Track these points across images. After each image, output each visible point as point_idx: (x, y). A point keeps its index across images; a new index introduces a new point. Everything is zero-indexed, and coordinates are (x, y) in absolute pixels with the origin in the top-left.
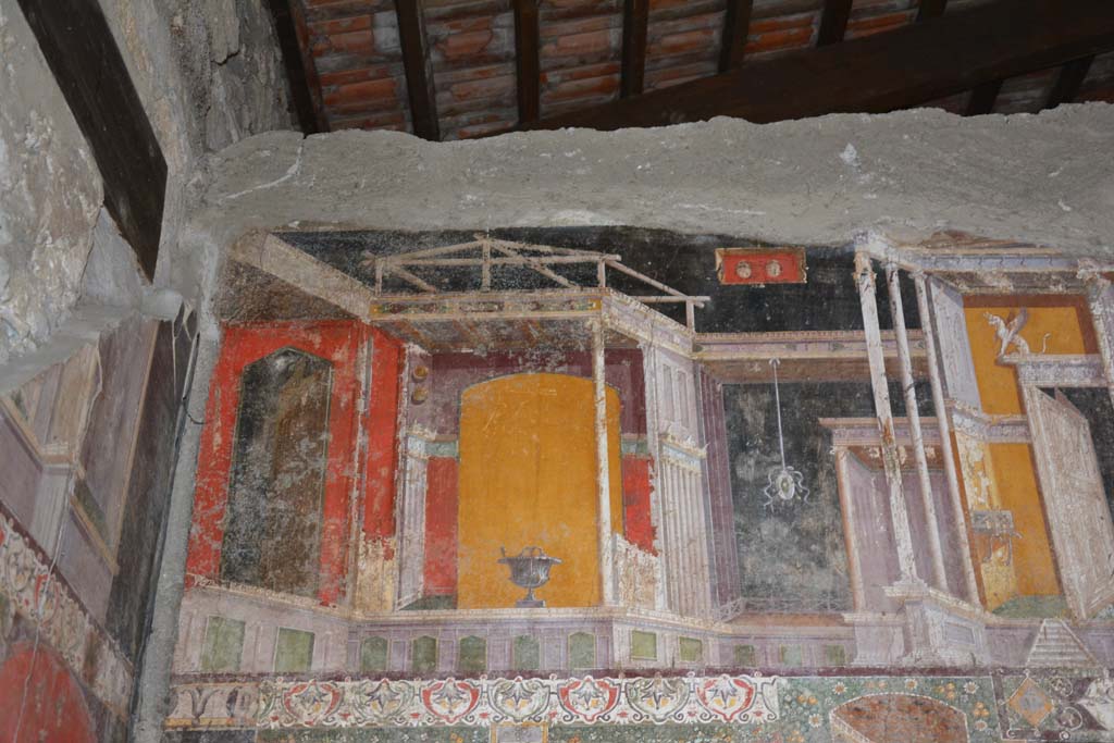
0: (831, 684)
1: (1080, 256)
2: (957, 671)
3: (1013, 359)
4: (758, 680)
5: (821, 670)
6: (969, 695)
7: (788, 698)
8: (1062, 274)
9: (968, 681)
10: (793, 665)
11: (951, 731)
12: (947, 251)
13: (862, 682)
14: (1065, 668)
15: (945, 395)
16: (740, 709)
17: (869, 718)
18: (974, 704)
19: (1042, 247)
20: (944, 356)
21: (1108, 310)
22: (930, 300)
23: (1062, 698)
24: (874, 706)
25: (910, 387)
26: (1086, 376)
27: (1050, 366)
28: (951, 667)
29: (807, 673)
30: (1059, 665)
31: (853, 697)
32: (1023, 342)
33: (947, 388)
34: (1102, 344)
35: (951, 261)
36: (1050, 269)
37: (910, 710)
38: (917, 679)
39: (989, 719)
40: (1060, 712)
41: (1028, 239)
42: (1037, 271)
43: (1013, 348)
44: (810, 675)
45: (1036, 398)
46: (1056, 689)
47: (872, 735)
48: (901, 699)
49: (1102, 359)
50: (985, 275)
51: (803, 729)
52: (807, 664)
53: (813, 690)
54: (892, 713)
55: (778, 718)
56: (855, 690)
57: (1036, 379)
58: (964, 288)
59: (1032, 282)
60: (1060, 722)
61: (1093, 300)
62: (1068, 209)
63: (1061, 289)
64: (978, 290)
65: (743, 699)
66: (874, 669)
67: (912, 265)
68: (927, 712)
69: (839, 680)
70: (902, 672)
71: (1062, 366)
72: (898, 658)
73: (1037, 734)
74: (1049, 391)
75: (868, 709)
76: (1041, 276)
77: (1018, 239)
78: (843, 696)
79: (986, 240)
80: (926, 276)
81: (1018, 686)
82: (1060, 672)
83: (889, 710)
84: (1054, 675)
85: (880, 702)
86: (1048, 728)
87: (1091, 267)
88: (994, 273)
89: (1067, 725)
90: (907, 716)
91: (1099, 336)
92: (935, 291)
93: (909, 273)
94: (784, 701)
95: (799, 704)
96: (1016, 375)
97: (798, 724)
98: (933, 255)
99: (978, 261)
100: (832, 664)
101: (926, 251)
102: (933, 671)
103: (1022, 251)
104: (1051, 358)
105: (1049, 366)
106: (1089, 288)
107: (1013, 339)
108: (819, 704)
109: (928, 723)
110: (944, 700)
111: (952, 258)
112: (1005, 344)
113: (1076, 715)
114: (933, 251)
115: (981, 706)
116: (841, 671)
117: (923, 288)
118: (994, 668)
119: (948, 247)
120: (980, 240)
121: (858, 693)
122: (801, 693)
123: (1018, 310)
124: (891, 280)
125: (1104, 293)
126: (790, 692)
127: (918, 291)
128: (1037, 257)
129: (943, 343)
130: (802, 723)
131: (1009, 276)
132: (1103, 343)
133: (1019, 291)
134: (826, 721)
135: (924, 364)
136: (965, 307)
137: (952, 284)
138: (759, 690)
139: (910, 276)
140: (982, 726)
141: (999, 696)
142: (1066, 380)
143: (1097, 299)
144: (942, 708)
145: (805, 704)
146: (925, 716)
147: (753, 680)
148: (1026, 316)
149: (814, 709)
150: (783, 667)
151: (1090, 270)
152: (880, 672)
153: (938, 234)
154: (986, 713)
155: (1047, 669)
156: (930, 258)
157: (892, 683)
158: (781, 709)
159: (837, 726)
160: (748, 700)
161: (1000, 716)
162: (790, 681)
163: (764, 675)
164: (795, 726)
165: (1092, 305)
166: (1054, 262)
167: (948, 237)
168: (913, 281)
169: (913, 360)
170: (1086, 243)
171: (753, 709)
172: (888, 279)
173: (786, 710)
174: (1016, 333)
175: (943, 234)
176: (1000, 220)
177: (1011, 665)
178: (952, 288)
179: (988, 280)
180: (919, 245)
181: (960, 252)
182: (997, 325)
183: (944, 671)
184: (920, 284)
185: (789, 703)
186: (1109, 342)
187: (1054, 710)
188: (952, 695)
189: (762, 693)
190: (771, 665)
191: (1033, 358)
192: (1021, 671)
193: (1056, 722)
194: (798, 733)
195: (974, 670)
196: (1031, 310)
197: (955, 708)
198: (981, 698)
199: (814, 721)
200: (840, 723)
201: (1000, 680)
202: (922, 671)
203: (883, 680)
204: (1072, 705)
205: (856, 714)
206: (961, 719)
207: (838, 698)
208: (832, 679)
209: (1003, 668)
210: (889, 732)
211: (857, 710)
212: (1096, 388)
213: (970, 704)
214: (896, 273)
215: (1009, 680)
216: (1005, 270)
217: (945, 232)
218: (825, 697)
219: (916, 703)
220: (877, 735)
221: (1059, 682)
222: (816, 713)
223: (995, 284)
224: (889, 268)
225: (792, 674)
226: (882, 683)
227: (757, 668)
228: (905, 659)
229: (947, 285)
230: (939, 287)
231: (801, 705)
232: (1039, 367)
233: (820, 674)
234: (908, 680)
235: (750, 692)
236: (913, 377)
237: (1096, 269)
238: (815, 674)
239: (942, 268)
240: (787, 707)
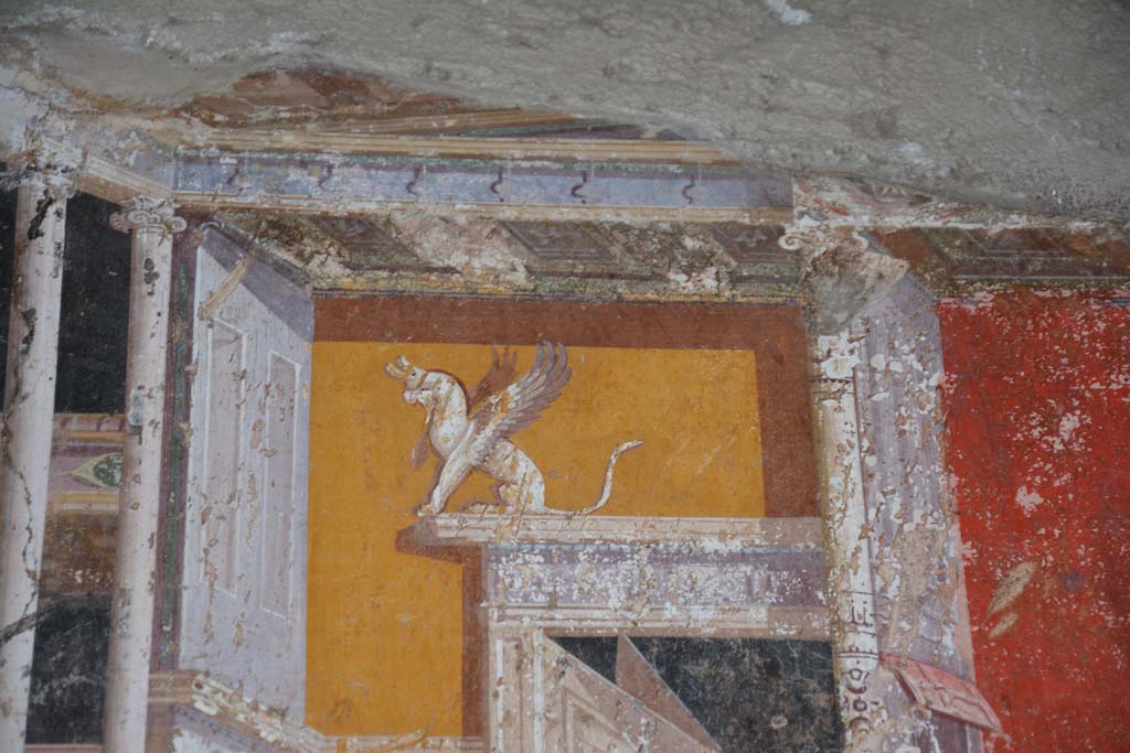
1: (804, 174)
3: (478, 528)
8: (722, 232)
12: (289, 139)
15: (163, 660)
19: (665, 136)
20: (192, 514)
21: (879, 361)
22: (180, 308)
25: (20, 627)
26: (752, 598)
27: (620, 556)
32: (525, 466)
33: (174, 635)
34: (835, 481)
35: (294, 174)
36: (683, 213)
41: (616, 109)
42: (626, 218)
43: (484, 487)
45: (537, 675)
49: (825, 536)
50: (425, 227)
57: (552, 606)
58: (330, 269)
59: (604, 253)
61: (831, 328)
62: (801, 17)
63: (709, 282)
64: (383, 281)
67: (134, 182)
71: (664, 559)
74: (596, 651)
76: (643, 234)
77: (575, 106)
79: (454, 106)
80: (182, 224)
87: (843, 211)
88: (462, 220)
91: (830, 455)
92: (208, 274)
93: (117, 208)
96: (474, 590)
98: (224, 149)
99: (407, 176)
101: (201, 134)
103: (583, 149)
104: (625, 529)
105: (611, 554)
106: (826, 286)
107: (487, 456)
111: (303, 164)
112: (449, 476)
114: (230, 137)
117: (164, 269)
119: (295, 123)
120: (428, 104)
123: (527, 354)
124: (35, 233)
125: (878, 307)
127: (139, 272)
128: (647, 171)
129: (198, 467)
131: (519, 233)
132: (842, 478)
133: (549, 285)
135: (101, 542)
136: (319, 335)
137: (284, 255)
139: (117, 222)
142: (670, 611)
143: (846, 324)
148: (559, 375)
151: (837, 221)
153: (266, 76)
156: (210, 161)
165: (824, 342)
166: (701, 189)
167: (301, 89)
168: (126, 239)
169: (58, 527)
170: (838, 132)
172: (23, 225)
174: (505, 435)
175: (283, 79)
176: (525, 44)
178: (282, 269)
179: (431, 246)
180: (176, 113)
181: (337, 145)
182: (437, 407)
184: (155, 249)
186: (867, 475)
191: (557, 527)
196: (580, 354)
212: (783, 644)
214: (61, 205)
216: (509, 214)
217: (296, 74)
223: (457, 259)
224: (34, 187)
229: (262, 256)
230: (227, 264)
232: (572, 558)
236: (42, 593)
237: (861, 218)
239: (253, 195)
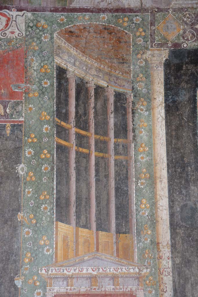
0: (57, 17)
2: (131, 10)
4: (14, 13)
5: (52, 9)
6: (136, 23)
7: (31, 25)
9: (136, 16)
10: (36, 5)
11: (122, 44)
13: (76, 16)
14: (192, 7)
16: (2, 29)
17: (77, 36)
18: (138, 29)
23: (187, 24)
24: (80, 30)
28: (127, 8)
29: (44, 10)
30: (190, 6)
31: (69, 25)
37: (101, 32)
38: (107, 15)
39: (144, 37)
40: (184, 32)
44: (45, 11)
46: (185, 20)
47: (78, 46)
48: (97, 26)
51: (38, 42)
52: (44, 5)
53: (46, 20)
54: (91, 34)
55: (24, 35)
56: (71, 21)
60: (183, 38)
65: (4, 23)
66: (84, 9)
68: (110, 33)
69: (62, 15)
70: (99, 11)
72: (98, 2)
73: (170, 45)
75: (77, 32)
78: (63, 24)
81: (164, 18)
82: (189, 10)
83: (89, 32)
84: (185, 12)
85: (85, 28)
86: (176, 41)
89: (188, 40)
90: (99, 36)
94: (29, 26)
95: (37, 28)
97: (35, 39)
100: (59, 6)
102: (117, 10)
108: (49, 28)
109: (110, 39)
110: (121, 27)
113: (193, 34)
115: (141, 30)
116: (64, 10)
118: (152, 9)
121: (73, 22)
122: (39, 22)
126: (32, 21)
130: (38, 39)
134: (52, 38)
138: (14, 19)
140: (140, 41)
141: (152, 24)
144: (119, 31)
145: (41, 28)
146: (109, 35)
147: (11, 13)
149: (45, 31)
150: (30, 6)
152: (86, 10)
154: (143, 34)
155: (182, 9)
157: (93, 17)
158: (26, 31)
159: (58, 41)
160: (7, 25)
161: (151, 35)
162: (33, 14)
163: (18, 11)
164: (34, 41)
171: (10, 30)
173: (29, 32)
177: (162, 7)
183: (123, 10)
185: (31, 27)
187: (181, 32)
188: (126, 24)
189: (15, 21)
190: (23, 5)
192: (167, 10)
193: (181, 38)
194: (35, 44)
195: (142, 10)
197: (126, 31)
198: (142, 26)
199: (45, 38)
200: (60, 39)
201: (154, 16)
202: (111, 11)
203: (87, 15)
204: (192, 28)
205: (70, 35)
206: (129, 38)
207: (60, 25)
208: (58, 14)
209: (158, 8)
210: (87, 45)
211: (71, 32)
213: (135, 29)
215: (160, 15)
218: (53, 24)
219: (105, 29)
220: (80, 46)
221: (188, 15)
222: (47, 33)
225: (35, 10)
226: (87, 17)
227: (14, 6)
228: (102, 4)
231: (38, 29)
233: (51, 11)
234: (102, 15)
235: (9, 20)
238: (48, 11)
240: (30, 29)
